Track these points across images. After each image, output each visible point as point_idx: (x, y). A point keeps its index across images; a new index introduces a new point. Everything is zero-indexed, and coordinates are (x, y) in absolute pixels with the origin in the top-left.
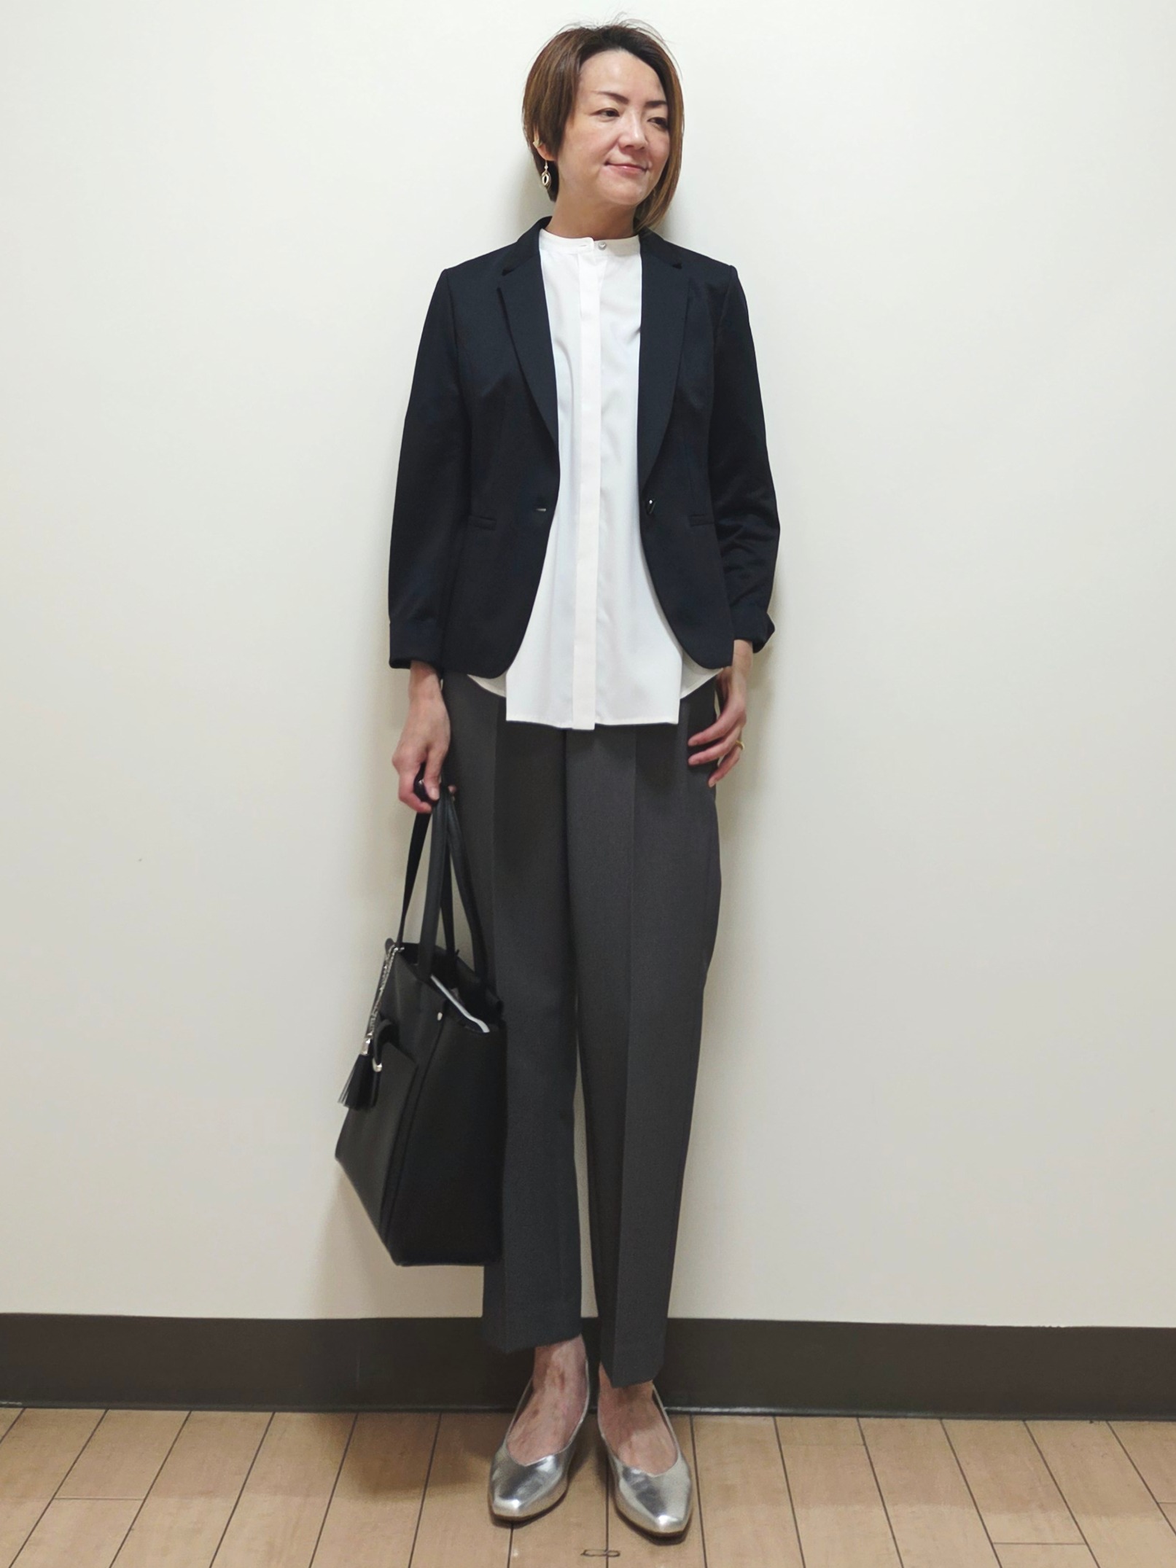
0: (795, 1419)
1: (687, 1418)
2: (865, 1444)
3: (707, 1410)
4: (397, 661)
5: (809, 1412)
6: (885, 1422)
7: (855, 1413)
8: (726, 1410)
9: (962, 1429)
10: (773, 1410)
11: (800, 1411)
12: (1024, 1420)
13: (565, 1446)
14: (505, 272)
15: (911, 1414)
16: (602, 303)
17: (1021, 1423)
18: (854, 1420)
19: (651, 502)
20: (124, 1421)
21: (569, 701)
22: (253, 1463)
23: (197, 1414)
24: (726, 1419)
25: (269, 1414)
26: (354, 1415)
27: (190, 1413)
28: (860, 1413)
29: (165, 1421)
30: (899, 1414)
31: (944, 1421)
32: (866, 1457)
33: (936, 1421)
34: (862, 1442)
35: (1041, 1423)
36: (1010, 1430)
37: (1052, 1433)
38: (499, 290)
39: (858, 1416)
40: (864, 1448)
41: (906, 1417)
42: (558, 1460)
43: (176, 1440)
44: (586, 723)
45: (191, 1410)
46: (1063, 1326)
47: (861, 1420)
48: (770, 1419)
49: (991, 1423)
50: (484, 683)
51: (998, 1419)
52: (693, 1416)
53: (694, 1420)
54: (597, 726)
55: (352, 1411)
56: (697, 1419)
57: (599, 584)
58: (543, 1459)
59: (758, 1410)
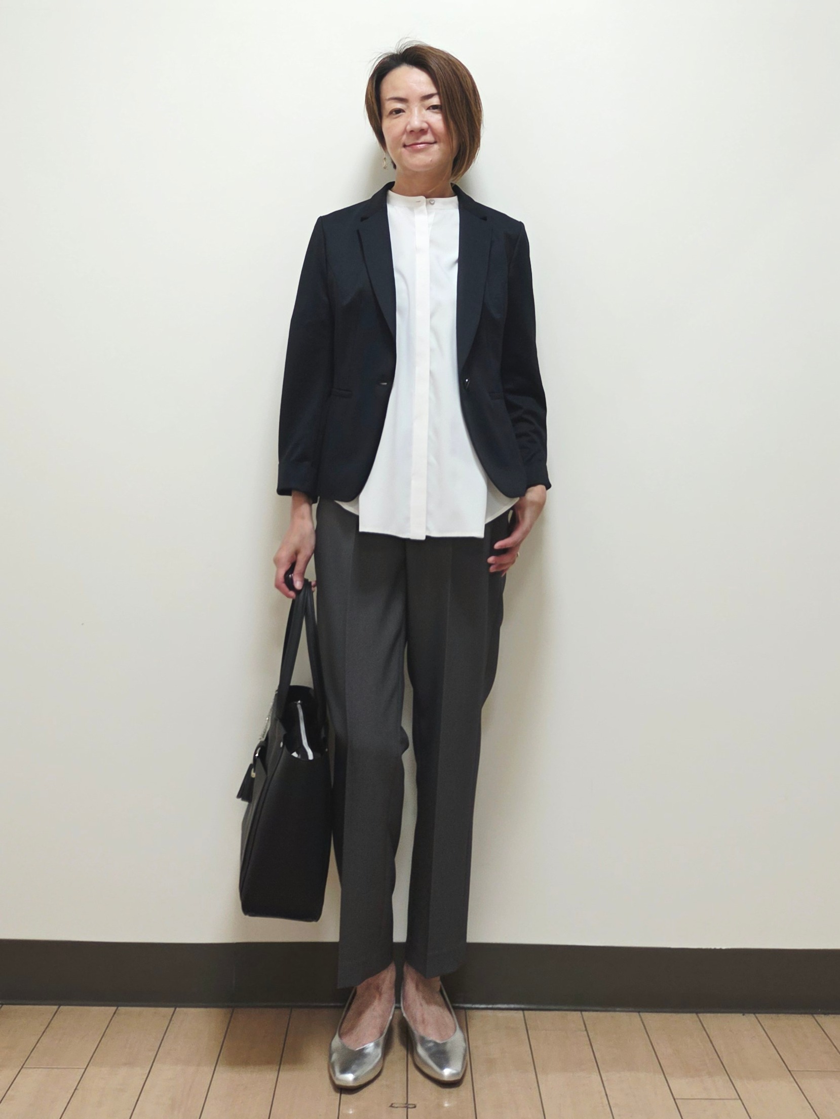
0: (538, 1013)
1: (463, 1012)
2: (586, 1030)
3: (477, 1006)
4: (282, 490)
5: (548, 1007)
6: (602, 1015)
7: (579, 1008)
8: (490, 1006)
9: (654, 1019)
10: (523, 1006)
11: (541, 1007)
12: (697, 1013)
13: (381, 1035)
14: (363, 219)
15: (618, 1009)
16: (431, 241)
17: (694, 1015)
18: (579, 1013)
19: (467, 380)
20: (72, 1014)
21: (408, 519)
22: (161, 1043)
23: (122, 1009)
24: (490, 1013)
25: (172, 1009)
26: (231, 1009)
27: (117, 1008)
28: (583, 1008)
29: (100, 1013)
30: (609, 1009)
31: (641, 1014)
32: (588, 1039)
33: (636, 1014)
34: (584, 1029)
35: (708, 1015)
36: (687, 1020)
37: (716, 1022)
38: (358, 232)
39: (581, 1011)
40: (585, 1033)
41: (615, 1011)
42: (377, 1045)
43: (108, 1026)
44: (419, 534)
45: (118, 1006)
46: (724, 948)
47: (584, 1013)
48: (521, 1012)
49: (674, 1015)
50: (346, 506)
51: (678, 1012)
52: (467, 1011)
53: (467, 1013)
54: (427, 537)
55: (231, 1007)
56: (470, 1013)
57: (429, 437)
58: (367, 1045)
59: (512, 1006)
